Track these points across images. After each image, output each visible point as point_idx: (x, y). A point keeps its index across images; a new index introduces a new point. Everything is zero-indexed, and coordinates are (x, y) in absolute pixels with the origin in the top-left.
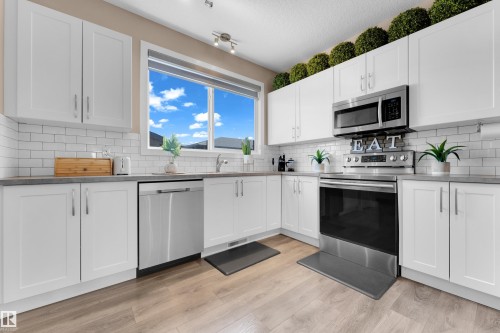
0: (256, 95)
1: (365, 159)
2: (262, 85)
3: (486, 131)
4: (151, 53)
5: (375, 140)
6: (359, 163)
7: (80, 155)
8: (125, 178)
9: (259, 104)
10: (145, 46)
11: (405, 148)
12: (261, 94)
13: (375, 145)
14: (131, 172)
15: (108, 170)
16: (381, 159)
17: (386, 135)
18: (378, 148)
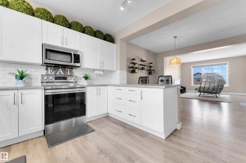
1: (56, 78)
3: (96, 72)
5: (60, 69)
6: (54, 80)
11: (73, 75)
13: (60, 72)
16: (65, 78)
17: (65, 68)
18: (62, 73)
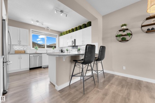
0: (56, 37)
2: (58, 35)
4: (32, 31)
5: (74, 47)
7: (19, 50)
8: (27, 54)
9: (57, 39)
10: (31, 30)
12: (58, 37)
14: (28, 53)
15: (24, 52)
